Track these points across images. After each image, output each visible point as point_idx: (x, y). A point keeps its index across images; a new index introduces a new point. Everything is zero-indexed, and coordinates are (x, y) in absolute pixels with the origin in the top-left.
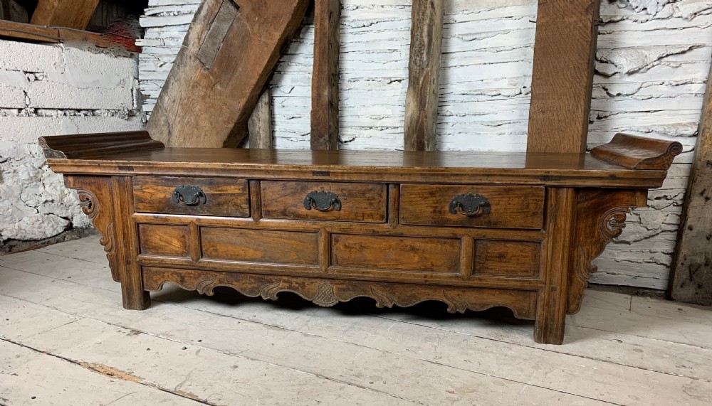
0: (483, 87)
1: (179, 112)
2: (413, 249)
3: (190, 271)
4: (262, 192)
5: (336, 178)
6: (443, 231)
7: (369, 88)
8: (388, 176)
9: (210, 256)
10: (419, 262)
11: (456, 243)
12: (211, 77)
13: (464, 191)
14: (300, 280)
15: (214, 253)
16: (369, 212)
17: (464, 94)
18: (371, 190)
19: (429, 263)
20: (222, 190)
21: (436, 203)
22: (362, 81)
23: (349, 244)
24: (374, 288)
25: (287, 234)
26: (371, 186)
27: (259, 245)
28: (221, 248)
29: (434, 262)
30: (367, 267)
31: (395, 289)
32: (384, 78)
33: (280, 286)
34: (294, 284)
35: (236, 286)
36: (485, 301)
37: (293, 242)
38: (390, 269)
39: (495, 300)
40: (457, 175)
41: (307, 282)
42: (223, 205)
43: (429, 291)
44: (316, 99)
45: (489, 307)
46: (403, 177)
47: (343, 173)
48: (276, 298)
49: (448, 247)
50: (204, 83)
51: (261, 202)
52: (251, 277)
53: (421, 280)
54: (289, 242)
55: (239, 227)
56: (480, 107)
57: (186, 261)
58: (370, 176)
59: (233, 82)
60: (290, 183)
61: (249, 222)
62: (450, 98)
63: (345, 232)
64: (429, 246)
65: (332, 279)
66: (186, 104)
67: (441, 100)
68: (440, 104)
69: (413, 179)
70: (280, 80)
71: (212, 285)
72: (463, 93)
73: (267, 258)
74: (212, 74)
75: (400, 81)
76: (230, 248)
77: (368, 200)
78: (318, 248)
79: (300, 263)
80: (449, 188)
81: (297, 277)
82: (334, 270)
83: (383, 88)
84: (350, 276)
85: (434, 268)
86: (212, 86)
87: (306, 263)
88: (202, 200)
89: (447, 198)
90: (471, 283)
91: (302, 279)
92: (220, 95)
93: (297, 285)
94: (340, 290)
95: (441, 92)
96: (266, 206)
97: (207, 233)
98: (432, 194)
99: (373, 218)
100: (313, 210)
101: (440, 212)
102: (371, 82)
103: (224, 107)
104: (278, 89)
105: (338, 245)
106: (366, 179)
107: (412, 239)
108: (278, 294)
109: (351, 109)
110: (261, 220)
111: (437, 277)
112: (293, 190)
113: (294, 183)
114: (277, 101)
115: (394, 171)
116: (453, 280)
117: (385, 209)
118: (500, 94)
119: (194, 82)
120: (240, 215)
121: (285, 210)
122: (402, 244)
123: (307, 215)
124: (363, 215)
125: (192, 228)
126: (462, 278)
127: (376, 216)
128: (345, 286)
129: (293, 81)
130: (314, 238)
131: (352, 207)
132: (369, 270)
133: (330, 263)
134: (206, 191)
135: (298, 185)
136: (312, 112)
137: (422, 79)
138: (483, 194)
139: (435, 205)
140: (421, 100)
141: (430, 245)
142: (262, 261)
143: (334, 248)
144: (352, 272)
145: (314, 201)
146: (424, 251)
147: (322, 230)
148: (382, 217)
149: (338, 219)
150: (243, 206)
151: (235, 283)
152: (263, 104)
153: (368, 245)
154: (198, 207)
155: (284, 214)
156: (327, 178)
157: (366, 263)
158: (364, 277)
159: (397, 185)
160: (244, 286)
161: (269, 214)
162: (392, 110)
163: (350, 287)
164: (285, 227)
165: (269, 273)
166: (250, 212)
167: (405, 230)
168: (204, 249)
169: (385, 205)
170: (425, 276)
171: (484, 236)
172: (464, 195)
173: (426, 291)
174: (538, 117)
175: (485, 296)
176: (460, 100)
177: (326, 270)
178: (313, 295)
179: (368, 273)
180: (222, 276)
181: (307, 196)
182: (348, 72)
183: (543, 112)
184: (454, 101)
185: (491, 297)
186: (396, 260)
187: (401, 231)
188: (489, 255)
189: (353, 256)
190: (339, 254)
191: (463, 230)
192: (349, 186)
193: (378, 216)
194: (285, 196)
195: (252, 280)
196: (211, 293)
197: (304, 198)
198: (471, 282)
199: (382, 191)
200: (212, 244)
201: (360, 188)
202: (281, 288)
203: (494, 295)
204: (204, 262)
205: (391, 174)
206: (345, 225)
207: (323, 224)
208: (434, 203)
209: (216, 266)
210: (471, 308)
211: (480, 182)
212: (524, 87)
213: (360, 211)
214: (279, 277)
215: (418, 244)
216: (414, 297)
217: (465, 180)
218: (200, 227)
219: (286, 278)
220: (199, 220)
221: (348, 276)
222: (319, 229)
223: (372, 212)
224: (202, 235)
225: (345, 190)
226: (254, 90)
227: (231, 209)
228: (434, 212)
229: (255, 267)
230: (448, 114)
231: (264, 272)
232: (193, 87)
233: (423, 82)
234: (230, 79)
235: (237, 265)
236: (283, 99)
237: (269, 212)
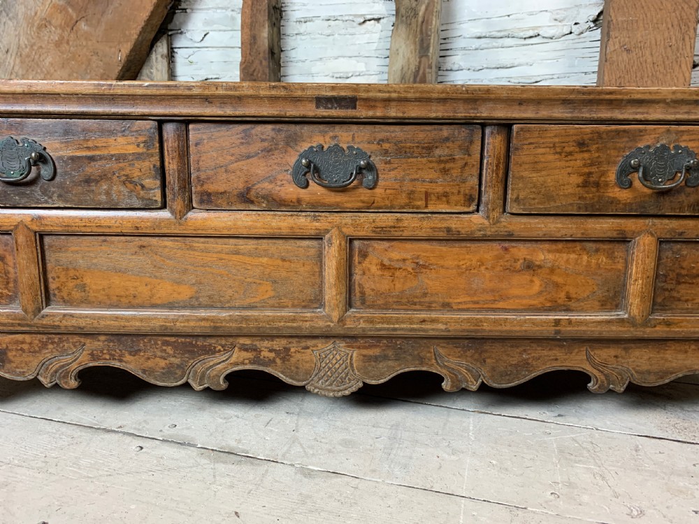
0: (510, 25)
1: (17, 68)
2: (530, 267)
3: (19, 337)
4: (192, 149)
5: (370, 113)
6: (598, 226)
7: (329, 32)
8: (490, 105)
9: (68, 302)
10: (540, 293)
11: (619, 251)
12: (70, 10)
13: (652, 138)
14: (279, 344)
15: (77, 295)
16: (440, 190)
17: (480, 38)
18: (447, 139)
19: (563, 295)
20: (97, 148)
21: (592, 165)
22: (318, 22)
23: (390, 260)
24: (441, 351)
25: (251, 244)
26: (446, 131)
27: (185, 271)
28: (94, 283)
29: (572, 291)
30: (429, 308)
31: (486, 351)
32: (355, 16)
33: (233, 360)
34: (265, 354)
35: (131, 364)
36: (667, 365)
37: (265, 260)
38: (480, 310)
39: (688, 362)
40: (640, 102)
41: (294, 346)
42: (97, 182)
43: (557, 353)
44: (249, 44)
45: (673, 377)
46: (523, 108)
47: (389, 100)
48: (223, 385)
49: (603, 259)
50: (58, 19)
51: (190, 175)
52: (166, 343)
53: (549, 331)
54: (256, 261)
55: (137, 233)
56: (505, 56)
57: (8, 316)
58: (448, 106)
59: (109, 16)
60: (259, 128)
61: (162, 220)
62: (458, 44)
63: (386, 236)
64: (565, 259)
65: (351, 338)
66: (28, 56)
67: (444, 47)
68: (443, 53)
69: (544, 113)
70: (184, 22)
71: (74, 366)
72: (478, 35)
73: (203, 300)
74: (72, 6)
75: (378, 20)
76: (116, 280)
77: (440, 162)
78: (321, 272)
79: (281, 307)
80: (618, 132)
81: (272, 337)
82: (358, 320)
83: (351, 30)
84: (395, 329)
85: (573, 304)
86: (73, 26)
87: (294, 306)
88: (46, 171)
89: (613, 153)
90: (648, 332)
91: (284, 342)
92: (86, 39)
93: (272, 355)
94: (368, 359)
95: (443, 35)
96: (201, 182)
97: (60, 249)
98: (582, 145)
99: (448, 202)
100: (314, 186)
101: (597, 185)
102: (332, 23)
103: (94, 58)
104: (183, 36)
105: (366, 264)
106: (440, 115)
107: (528, 245)
108: (229, 377)
109: (300, 64)
110: (191, 215)
111: (580, 323)
112: (266, 144)
113: (270, 127)
114: (180, 56)
115: (504, 95)
116: (614, 328)
117: (476, 181)
118: (539, 35)
119: (41, 20)
120: (137, 204)
121: (249, 190)
122: (508, 257)
123: (299, 201)
124: (427, 195)
125: (21, 239)
126: (631, 322)
127: (453, 198)
128: (376, 352)
129: (207, 23)
130: (312, 252)
131: (402, 180)
132: (434, 315)
133: (349, 304)
134: (56, 150)
135: (279, 130)
136: (242, 64)
137: (423, 8)
138: (690, 145)
139: (586, 170)
140: (422, 41)
141: (565, 256)
142: (193, 307)
143: (357, 271)
144: (398, 321)
145: (317, 170)
146: (552, 270)
147: (334, 232)
148: (470, 199)
149: (369, 207)
150: (148, 182)
151: (128, 357)
152: (159, 56)
153: (433, 261)
154: (37, 189)
155: (246, 199)
156: (349, 113)
157: (427, 299)
158: (424, 330)
159: (506, 126)
160: (150, 364)
161: (209, 201)
162: (366, 64)
163: (390, 353)
164: (250, 228)
165: (208, 331)
166: (164, 196)
167: (519, 225)
168: (52, 286)
169: (475, 172)
170: (557, 322)
171: (681, 234)
172: (649, 147)
173: (550, 353)
174: (620, 58)
175: (669, 355)
176: (474, 47)
177: (341, 320)
178: (308, 373)
179: (433, 321)
180: (98, 344)
181: (301, 156)
182: (295, 8)
183: (628, 51)
184: (464, 49)
185: (681, 356)
186: (493, 291)
187: (511, 228)
188: (684, 272)
189: (398, 286)
190: (368, 285)
191: (641, 221)
192: (398, 132)
193: (461, 198)
194: (249, 157)
195: (169, 350)
196: (73, 383)
197: (292, 160)
198: (648, 330)
199: (471, 142)
200: (72, 273)
201: (421, 136)
202: (236, 364)
203: (686, 352)
204: (54, 315)
205: (498, 100)
206: (386, 219)
207: (336, 218)
208: (585, 165)
209: (82, 323)
210: (638, 380)
211: (685, 117)
212: (576, 24)
213: (421, 188)
214: (231, 340)
215: (542, 255)
216: (526, 364)
217: (656, 114)
218: (42, 236)
219: (247, 341)
220: (40, 218)
221: (388, 329)
222: (327, 231)
223: (447, 190)
224: (47, 253)
225: (387, 140)
226: (144, 30)
227: (119, 191)
228: (585, 184)
229: (175, 321)
230: (455, 67)
231: (198, 331)
232: (40, 27)
233: (425, 13)
234: (103, 13)
235: (134, 318)
236: (190, 51)
237: (209, 195)
